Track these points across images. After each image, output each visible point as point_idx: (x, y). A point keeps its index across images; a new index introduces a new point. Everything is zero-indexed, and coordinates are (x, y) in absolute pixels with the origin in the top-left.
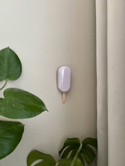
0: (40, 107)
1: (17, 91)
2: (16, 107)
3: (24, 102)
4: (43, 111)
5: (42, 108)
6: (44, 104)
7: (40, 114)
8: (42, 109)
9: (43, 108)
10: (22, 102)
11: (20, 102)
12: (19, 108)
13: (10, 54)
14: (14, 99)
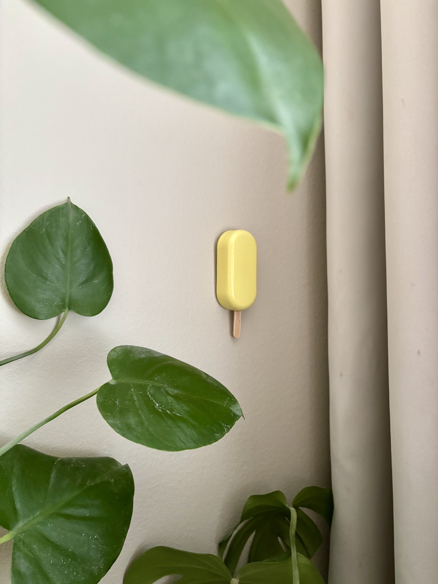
0: (225, 405)
1: (144, 356)
2: (168, 411)
3: (179, 392)
5: (231, 409)
6: (233, 396)
8: (232, 412)
10: (176, 391)
11: (170, 393)
12: (176, 414)
13: (78, 223)
14: (151, 385)
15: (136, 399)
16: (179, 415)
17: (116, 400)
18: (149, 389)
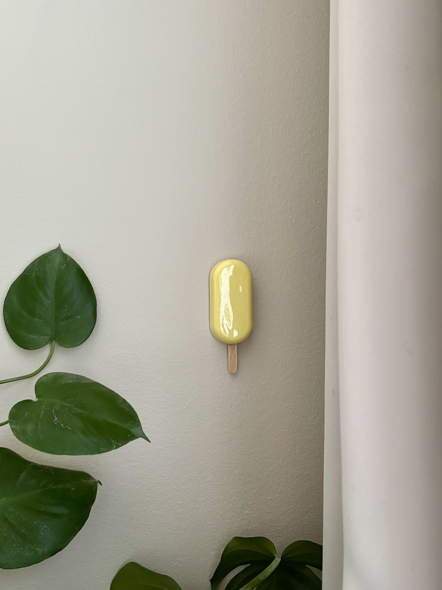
0: (125, 426)
2: (62, 425)
3: (84, 412)
4: (133, 437)
5: (131, 430)
7: (122, 445)
8: (129, 432)
9: (134, 430)
10: (80, 411)
11: (73, 412)
12: (68, 428)
13: (62, 267)
14: (59, 404)
15: (42, 413)
16: (70, 429)
17: (26, 412)
18: (56, 407)
